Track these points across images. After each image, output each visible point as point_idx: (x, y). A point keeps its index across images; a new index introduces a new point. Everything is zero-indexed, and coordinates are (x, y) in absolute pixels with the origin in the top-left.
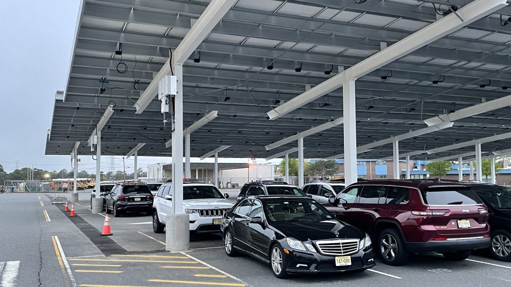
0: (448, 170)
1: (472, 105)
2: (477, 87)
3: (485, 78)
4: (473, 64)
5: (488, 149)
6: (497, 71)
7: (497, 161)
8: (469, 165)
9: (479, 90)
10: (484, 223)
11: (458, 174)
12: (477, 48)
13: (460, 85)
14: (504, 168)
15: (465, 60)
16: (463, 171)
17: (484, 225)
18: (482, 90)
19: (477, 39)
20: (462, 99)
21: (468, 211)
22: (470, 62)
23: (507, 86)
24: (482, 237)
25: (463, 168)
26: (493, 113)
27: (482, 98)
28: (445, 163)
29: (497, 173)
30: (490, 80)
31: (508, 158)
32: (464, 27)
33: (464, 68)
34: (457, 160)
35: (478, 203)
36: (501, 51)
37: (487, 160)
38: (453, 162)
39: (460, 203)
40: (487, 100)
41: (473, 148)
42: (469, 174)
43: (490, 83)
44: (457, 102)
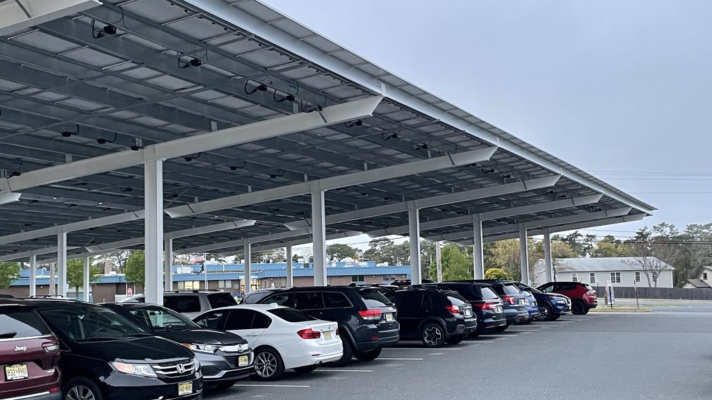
0: (13, 279)
1: (50, 165)
2: (59, 135)
3: (70, 121)
4: (50, 95)
5: (79, 242)
6: (90, 112)
7: (95, 263)
8: (48, 269)
9: (60, 141)
10: (51, 368)
11: (29, 286)
12: (54, 67)
13: (29, 128)
14: (106, 275)
15: (35, 85)
16: (37, 279)
17: (51, 371)
18: (66, 142)
19: (57, 54)
20: (33, 153)
21: (24, 349)
22: (44, 89)
23: (106, 139)
24: (48, 392)
25: (37, 275)
26: (84, 181)
27: (67, 155)
28: (7, 267)
29: (94, 282)
30: (78, 125)
31: (112, 257)
32: (34, 28)
33: (35, 100)
34: (27, 260)
35: (43, 334)
36: (93, 78)
37: (78, 260)
38: (22, 264)
39: (11, 336)
40: (75, 159)
41: (53, 240)
42: (49, 285)
43: (79, 130)
44: (25, 158)
